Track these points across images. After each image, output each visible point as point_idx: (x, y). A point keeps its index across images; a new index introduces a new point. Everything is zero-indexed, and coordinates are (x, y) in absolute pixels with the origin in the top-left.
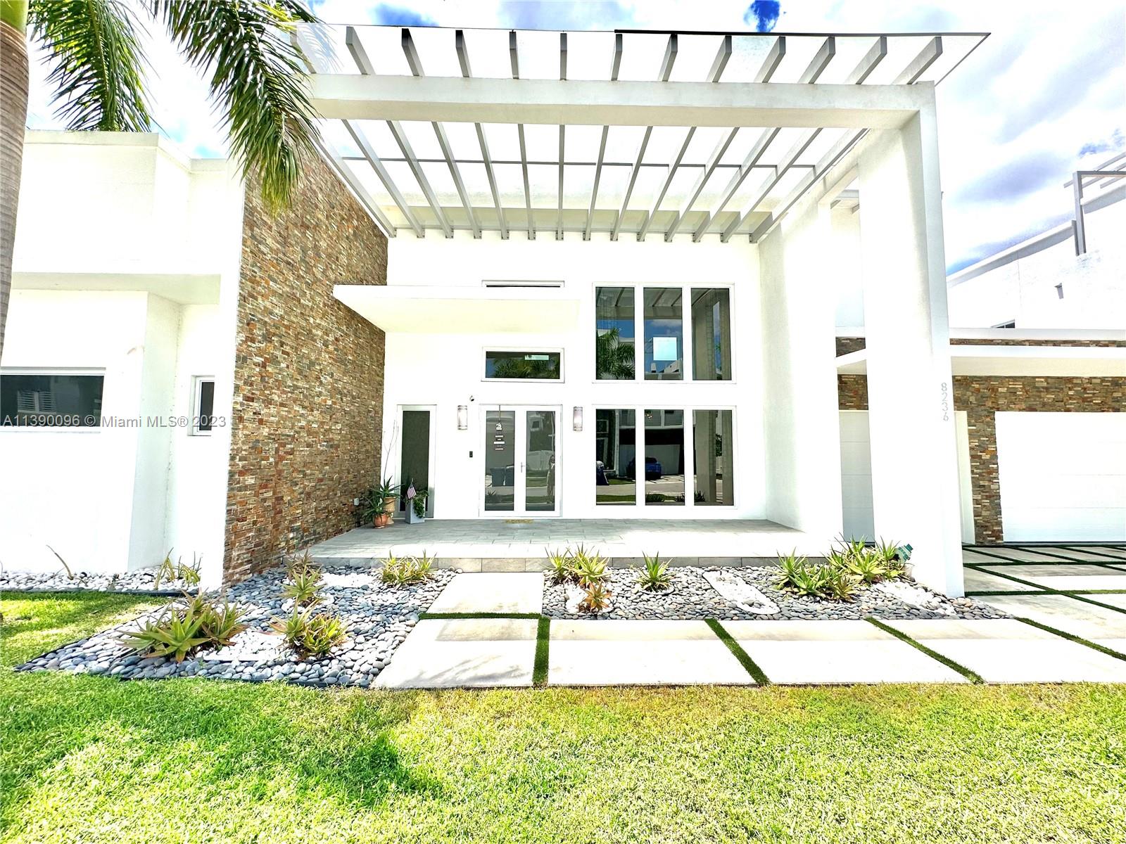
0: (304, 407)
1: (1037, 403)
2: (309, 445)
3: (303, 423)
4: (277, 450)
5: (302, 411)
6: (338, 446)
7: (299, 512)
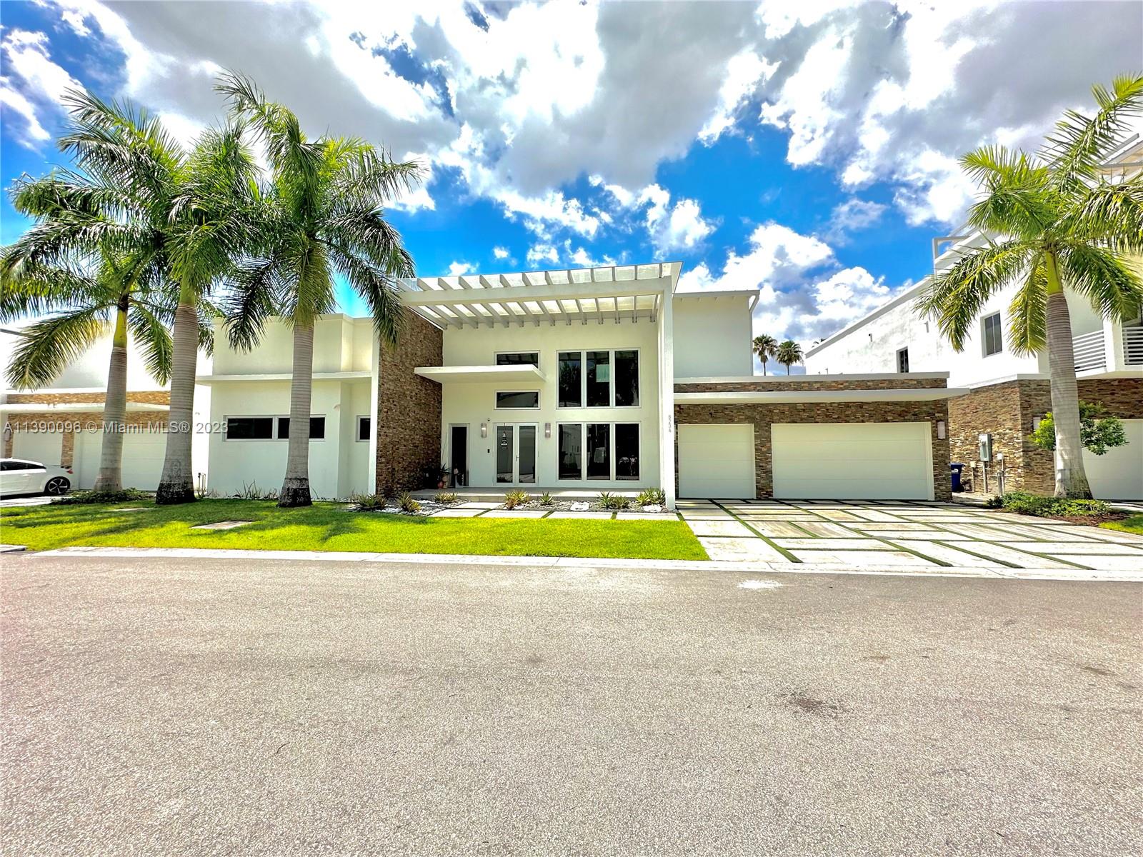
0: (403, 428)
1: (797, 418)
2: (405, 446)
3: (402, 436)
4: (393, 448)
5: (402, 430)
6: (417, 447)
7: (402, 476)
